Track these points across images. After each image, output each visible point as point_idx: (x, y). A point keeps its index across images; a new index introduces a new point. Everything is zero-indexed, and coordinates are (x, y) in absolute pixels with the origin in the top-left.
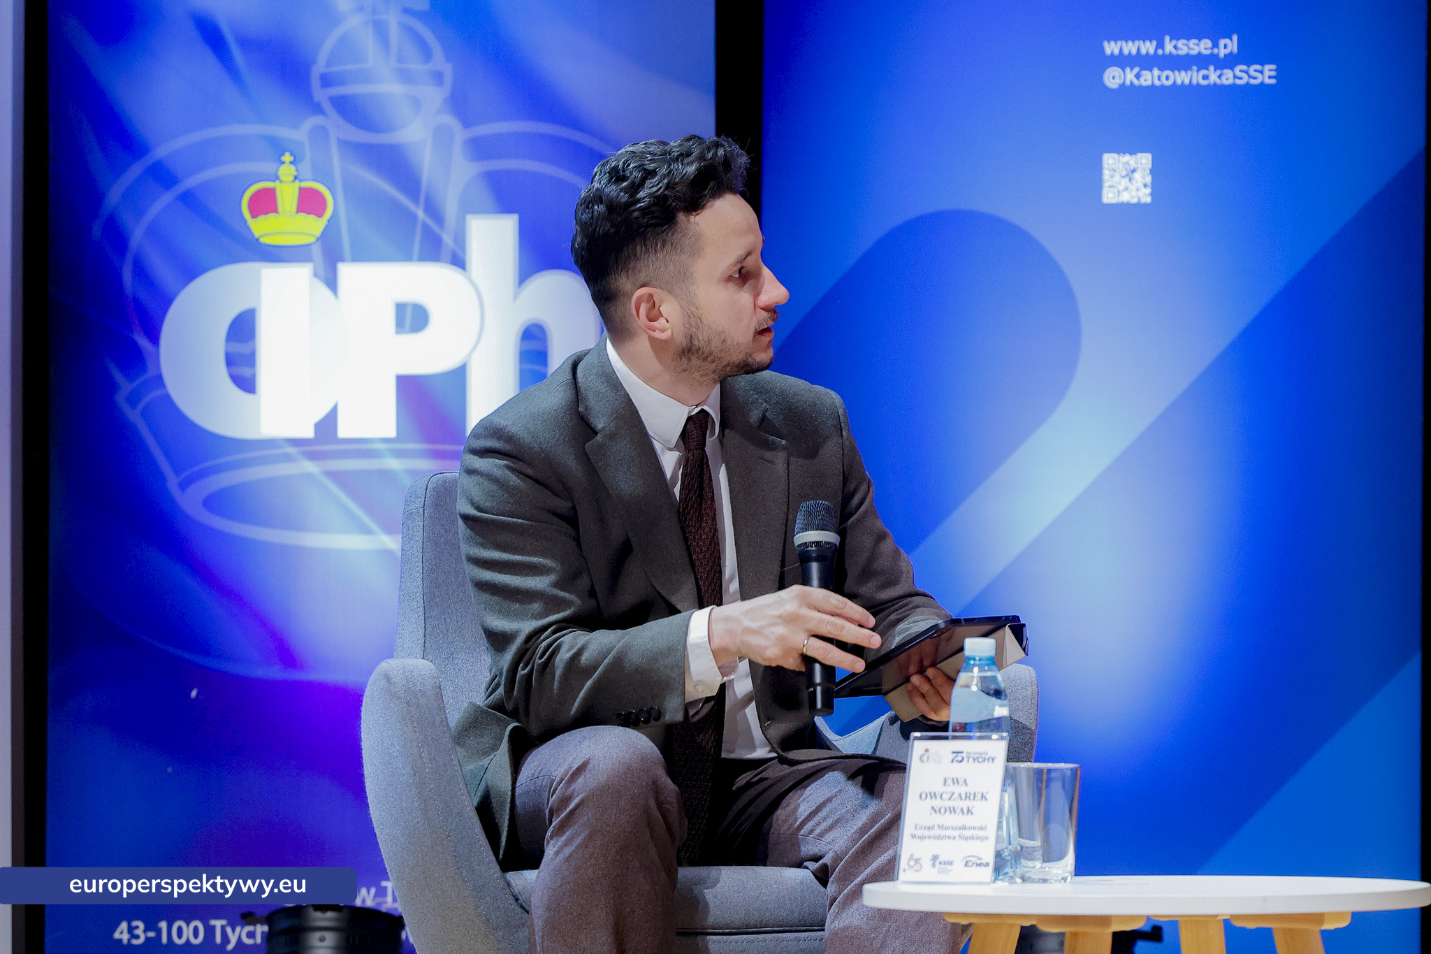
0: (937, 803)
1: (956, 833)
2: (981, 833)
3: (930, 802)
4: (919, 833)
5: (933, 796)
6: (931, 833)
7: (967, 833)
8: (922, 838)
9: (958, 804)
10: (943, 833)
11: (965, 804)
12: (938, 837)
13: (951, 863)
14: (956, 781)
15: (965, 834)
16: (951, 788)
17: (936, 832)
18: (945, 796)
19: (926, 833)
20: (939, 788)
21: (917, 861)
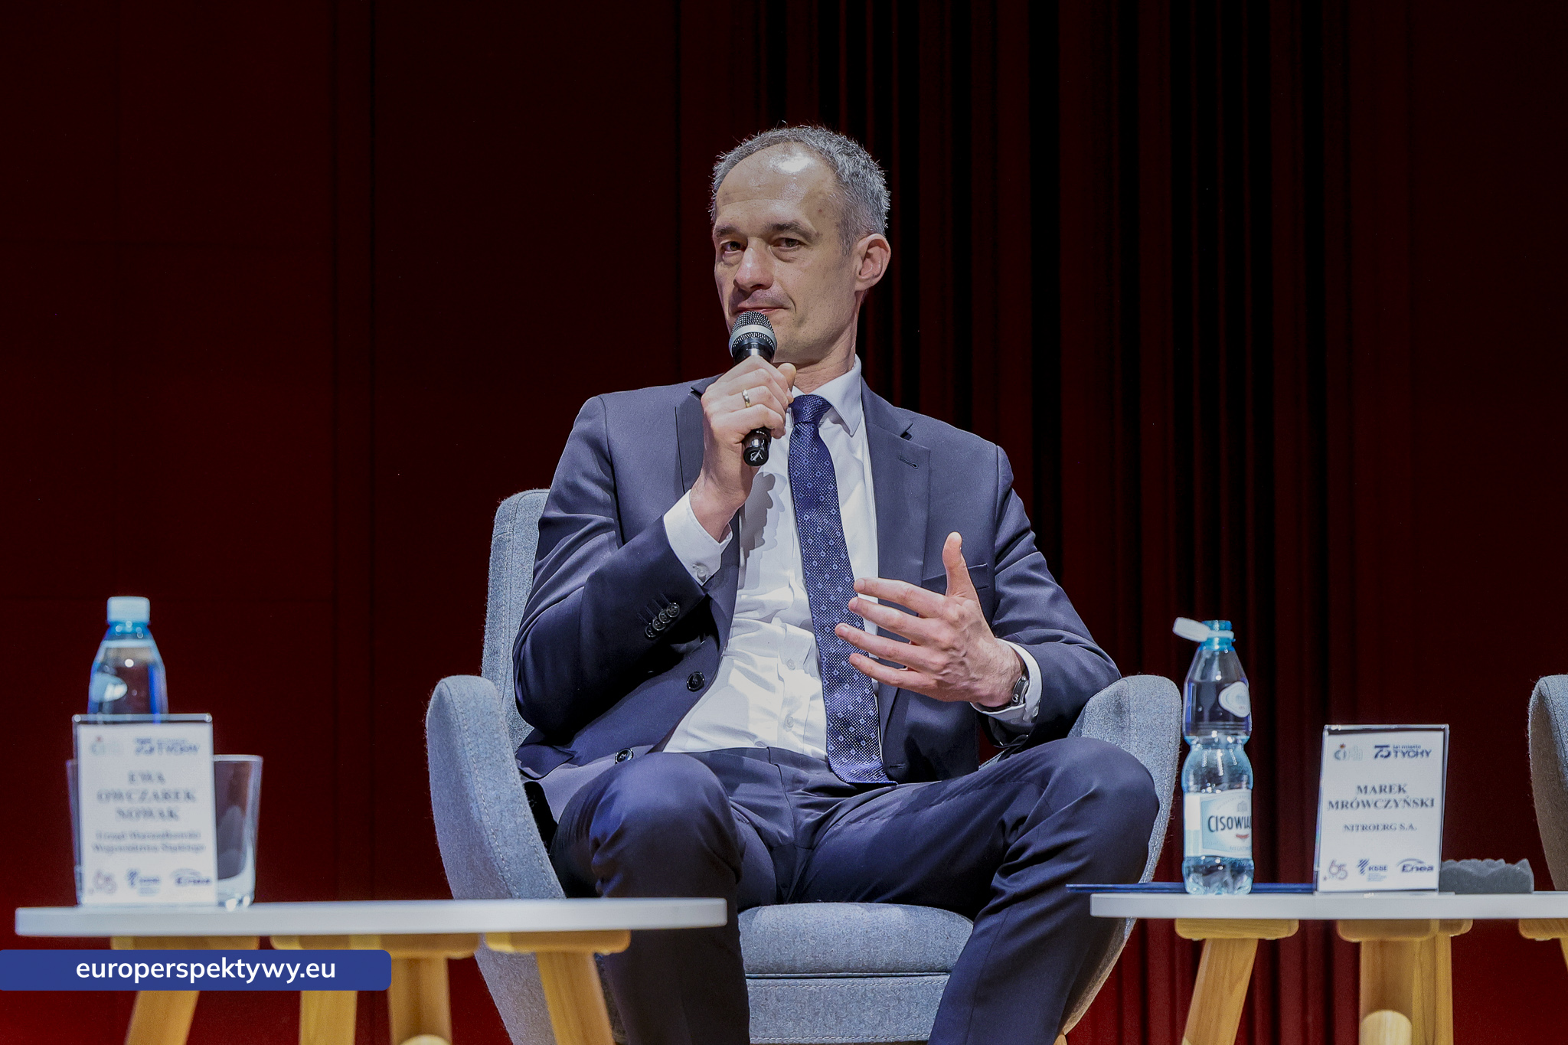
0: (125, 805)
1: (158, 843)
2: (192, 842)
3: (113, 805)
4: (106, 843)
5: (118, 796)
6: (123, 843)
7: (174, 842)
8: (110, 850)
9: (155, 806)
10: (139, 842)
11: (165, 806)
12: (134, 849)
13: (155, 881)
14: (147, 777)
15: (168, 843)
16: (141, 785)
17: (129, 841)
18: (135, 797)
19: (115, 843)
20: (124, 786)
21: (108, 879)
